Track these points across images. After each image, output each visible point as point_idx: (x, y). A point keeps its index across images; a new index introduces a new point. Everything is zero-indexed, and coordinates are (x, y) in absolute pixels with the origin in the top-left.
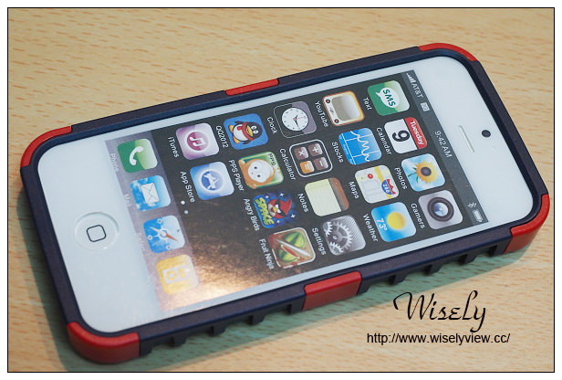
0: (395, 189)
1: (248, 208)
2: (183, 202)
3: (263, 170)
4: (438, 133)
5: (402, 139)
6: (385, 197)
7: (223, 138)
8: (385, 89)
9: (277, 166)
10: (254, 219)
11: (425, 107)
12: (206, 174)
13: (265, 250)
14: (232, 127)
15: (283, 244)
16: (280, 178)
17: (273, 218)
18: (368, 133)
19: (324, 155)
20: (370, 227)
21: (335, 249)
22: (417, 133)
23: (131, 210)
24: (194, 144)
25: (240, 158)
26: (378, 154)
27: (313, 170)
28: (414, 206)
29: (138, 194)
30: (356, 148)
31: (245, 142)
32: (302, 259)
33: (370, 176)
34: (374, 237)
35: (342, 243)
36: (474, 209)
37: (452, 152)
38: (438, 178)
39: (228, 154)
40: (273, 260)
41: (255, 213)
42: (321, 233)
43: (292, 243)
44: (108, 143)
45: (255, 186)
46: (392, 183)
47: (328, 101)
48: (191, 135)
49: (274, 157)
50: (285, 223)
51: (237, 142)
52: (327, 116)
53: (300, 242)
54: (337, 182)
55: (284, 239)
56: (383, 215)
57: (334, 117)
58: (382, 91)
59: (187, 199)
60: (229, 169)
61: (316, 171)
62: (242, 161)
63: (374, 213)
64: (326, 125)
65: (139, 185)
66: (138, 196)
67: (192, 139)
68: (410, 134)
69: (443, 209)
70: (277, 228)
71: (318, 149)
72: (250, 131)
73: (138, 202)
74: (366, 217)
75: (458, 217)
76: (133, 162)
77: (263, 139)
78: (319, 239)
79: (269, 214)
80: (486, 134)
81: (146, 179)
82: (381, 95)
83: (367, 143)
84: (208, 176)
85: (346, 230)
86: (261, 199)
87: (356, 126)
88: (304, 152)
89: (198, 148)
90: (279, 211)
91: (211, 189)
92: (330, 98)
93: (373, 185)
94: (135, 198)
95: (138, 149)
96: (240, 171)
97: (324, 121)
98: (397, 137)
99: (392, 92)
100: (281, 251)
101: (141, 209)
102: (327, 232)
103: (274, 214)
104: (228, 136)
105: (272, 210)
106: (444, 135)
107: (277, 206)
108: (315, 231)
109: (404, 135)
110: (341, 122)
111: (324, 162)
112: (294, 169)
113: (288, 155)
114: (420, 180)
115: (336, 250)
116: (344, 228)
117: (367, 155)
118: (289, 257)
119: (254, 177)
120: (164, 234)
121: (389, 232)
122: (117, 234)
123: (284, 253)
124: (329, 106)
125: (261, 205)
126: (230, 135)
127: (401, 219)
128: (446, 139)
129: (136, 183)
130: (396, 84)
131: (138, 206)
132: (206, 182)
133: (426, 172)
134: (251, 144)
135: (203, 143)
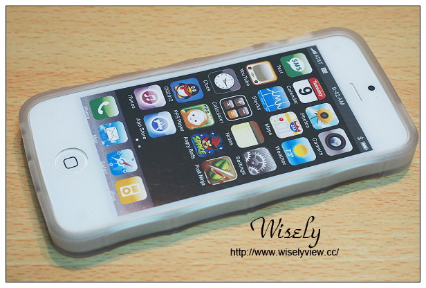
0: (301, 128)
1: (187, 143)
2: (137, 140)
3: (199, 117)
4: (334, 88)
5: (306, 93)
6: (292, 134)
7: (169, 95)
8: (294, 59)
9: (209, 114)
10: (191, 151)
11: (324, 71)
12: (155, 120)
13: (199, 172)
14: (176, 87)
15: (213, 168)
16: (212, 122)
17: (205, 150)
18: (281, 89)
19: (246, 105)
20: (280, 155)
21: (253, 170)
22: (318, 89)
23: (97, 145)
24: (148, 99)
25: (182, 109)
26: (287, 104)
27: (237, 116)
28: (314, 140)
29: (104, 135)
30: (271, 100)
31: (186, 98)
32: (227, 178)
33: (281, 120)
34: (283, 162)
35: (258, 167)
36: (362, 141)
37: (345, 102)
38: (333, 119)
39: (173, 106)
40: (205, 179)
41: (192, 146)
42: (243, 160)
43: (220, 167)
44: (83, 99)
45: (193, 128)
46: (298, 124)
47: (250, 68)
48: (145, 93)
49: (207, 107)
50: (215, 153)
51: (180, 97)
52: (249, 79)
53: (226, 166)
54: (255, 124)
55: (213, 164)
56: (291, 147)
57: (254, 79)
58: (291, 60)
59: (140, 137)
60: (173, 116)
61: (240, 116)
62: (183, 111)
63: (283, 145)
64: (248, 85)
65: (104, 128)
66: (103, 136)
67: (146, 96)
68: (313, 89)
69: (338, 142)
70: (208, 156)
71: (241, 101)
72: (190, 90)
73: (103, 140)
74: (278, 148)
75: (349, 147)
76: (101, 112)
77: (200, 95)
78: (240, 164)
79: (203, 147)
80: (371, 88)
81: (110, 124)
82: (291, 63)
83: (279, 97)
84: (157, 121)
85: (262, 158)
86: (197, 137)
87: (271, 85)
88: (231, 104)
89: (150, 102)
90: (210, 145)
91: (159, 130)
92: (252, 66)
93: (283, 125)
94: (101, 137)
95: (105, 103)
96: (181, 118)
97: (247, 82)
98: (303, 92)
99: (299, 61)
100: (211, 173)
101: (105, 145)
102: (247, 159)
103: (206, 147)
104: (174, 94)
105: (205, 144)
106: (338, 90)
107: (209, 141)
108: (238, 158)
109: (308, 91)
110: (259, 83)
111: (246, 111)
112: (222, 115)
113: (218, 105)
114: (319, 121)
115: (254, 172)
116: (260, 156)
117: (279, 105)
118: (217, 177)
119: (192, 122)
120: (122, 162)
121: (295, 158)
122: (86, 163)
123: (214, 174)
124: (250, 72)
125: (197, 141)
126: (175, 93)
127: (305, 149)
128: (340, 93)
129: (102, 127)
130: (303, 56)
131: (103, 143)
132: (155, 125)
133: (324, 116)
134: (191, 99)
135: (154, 98)
